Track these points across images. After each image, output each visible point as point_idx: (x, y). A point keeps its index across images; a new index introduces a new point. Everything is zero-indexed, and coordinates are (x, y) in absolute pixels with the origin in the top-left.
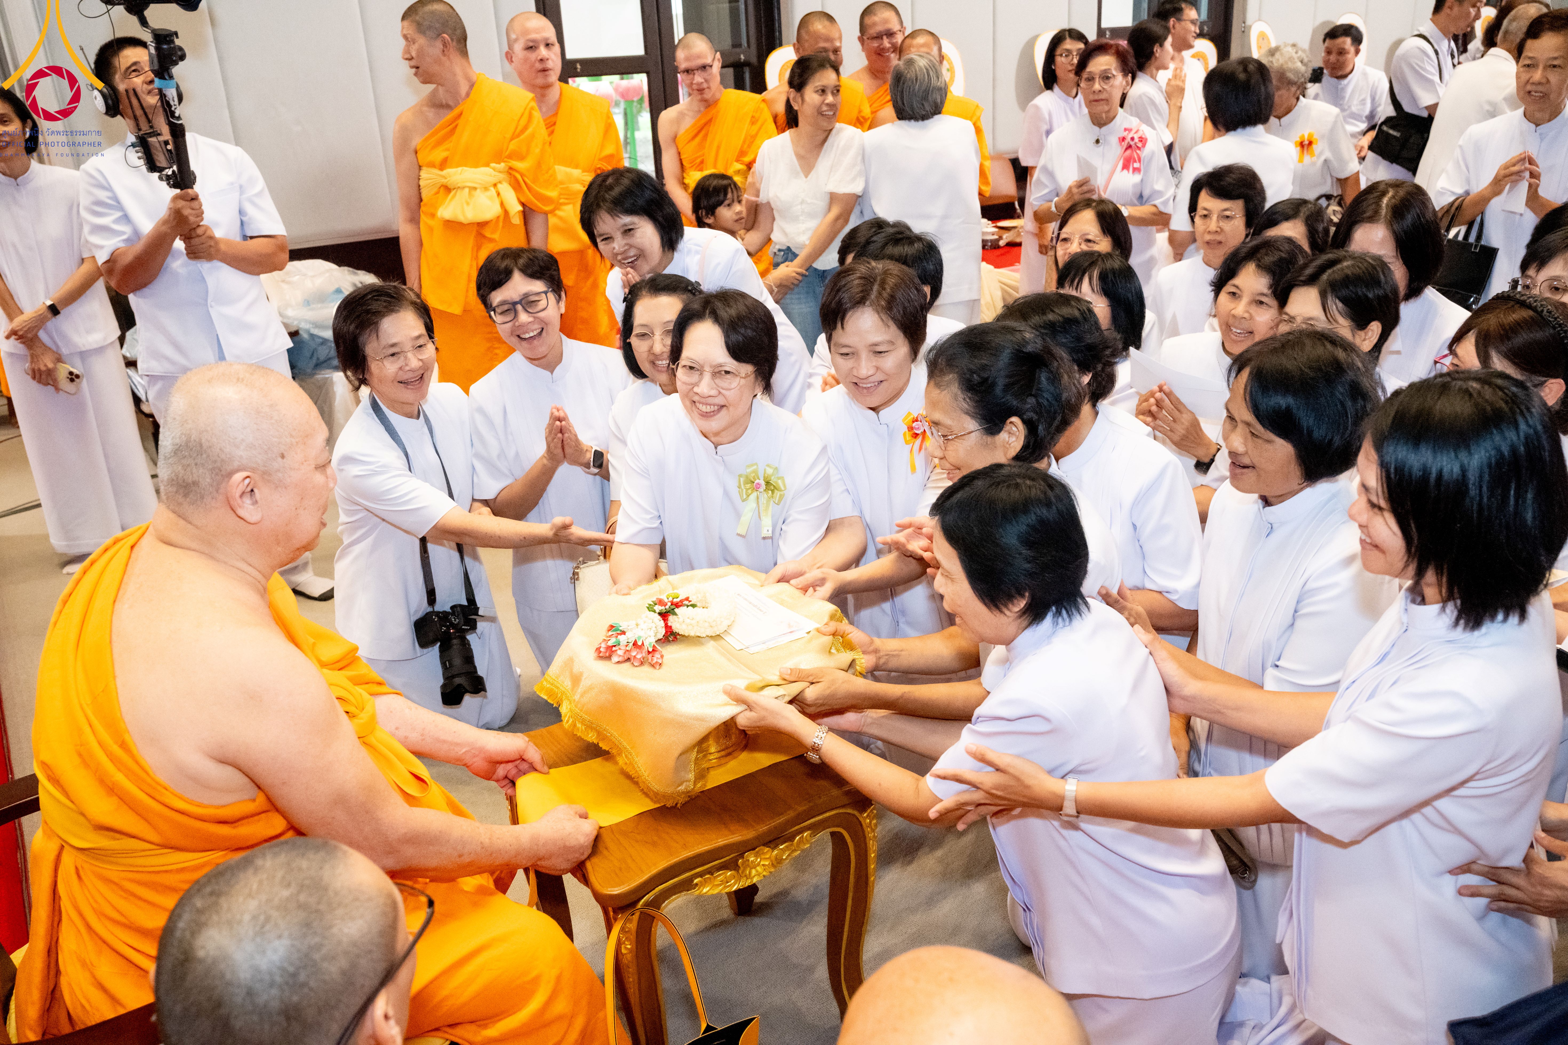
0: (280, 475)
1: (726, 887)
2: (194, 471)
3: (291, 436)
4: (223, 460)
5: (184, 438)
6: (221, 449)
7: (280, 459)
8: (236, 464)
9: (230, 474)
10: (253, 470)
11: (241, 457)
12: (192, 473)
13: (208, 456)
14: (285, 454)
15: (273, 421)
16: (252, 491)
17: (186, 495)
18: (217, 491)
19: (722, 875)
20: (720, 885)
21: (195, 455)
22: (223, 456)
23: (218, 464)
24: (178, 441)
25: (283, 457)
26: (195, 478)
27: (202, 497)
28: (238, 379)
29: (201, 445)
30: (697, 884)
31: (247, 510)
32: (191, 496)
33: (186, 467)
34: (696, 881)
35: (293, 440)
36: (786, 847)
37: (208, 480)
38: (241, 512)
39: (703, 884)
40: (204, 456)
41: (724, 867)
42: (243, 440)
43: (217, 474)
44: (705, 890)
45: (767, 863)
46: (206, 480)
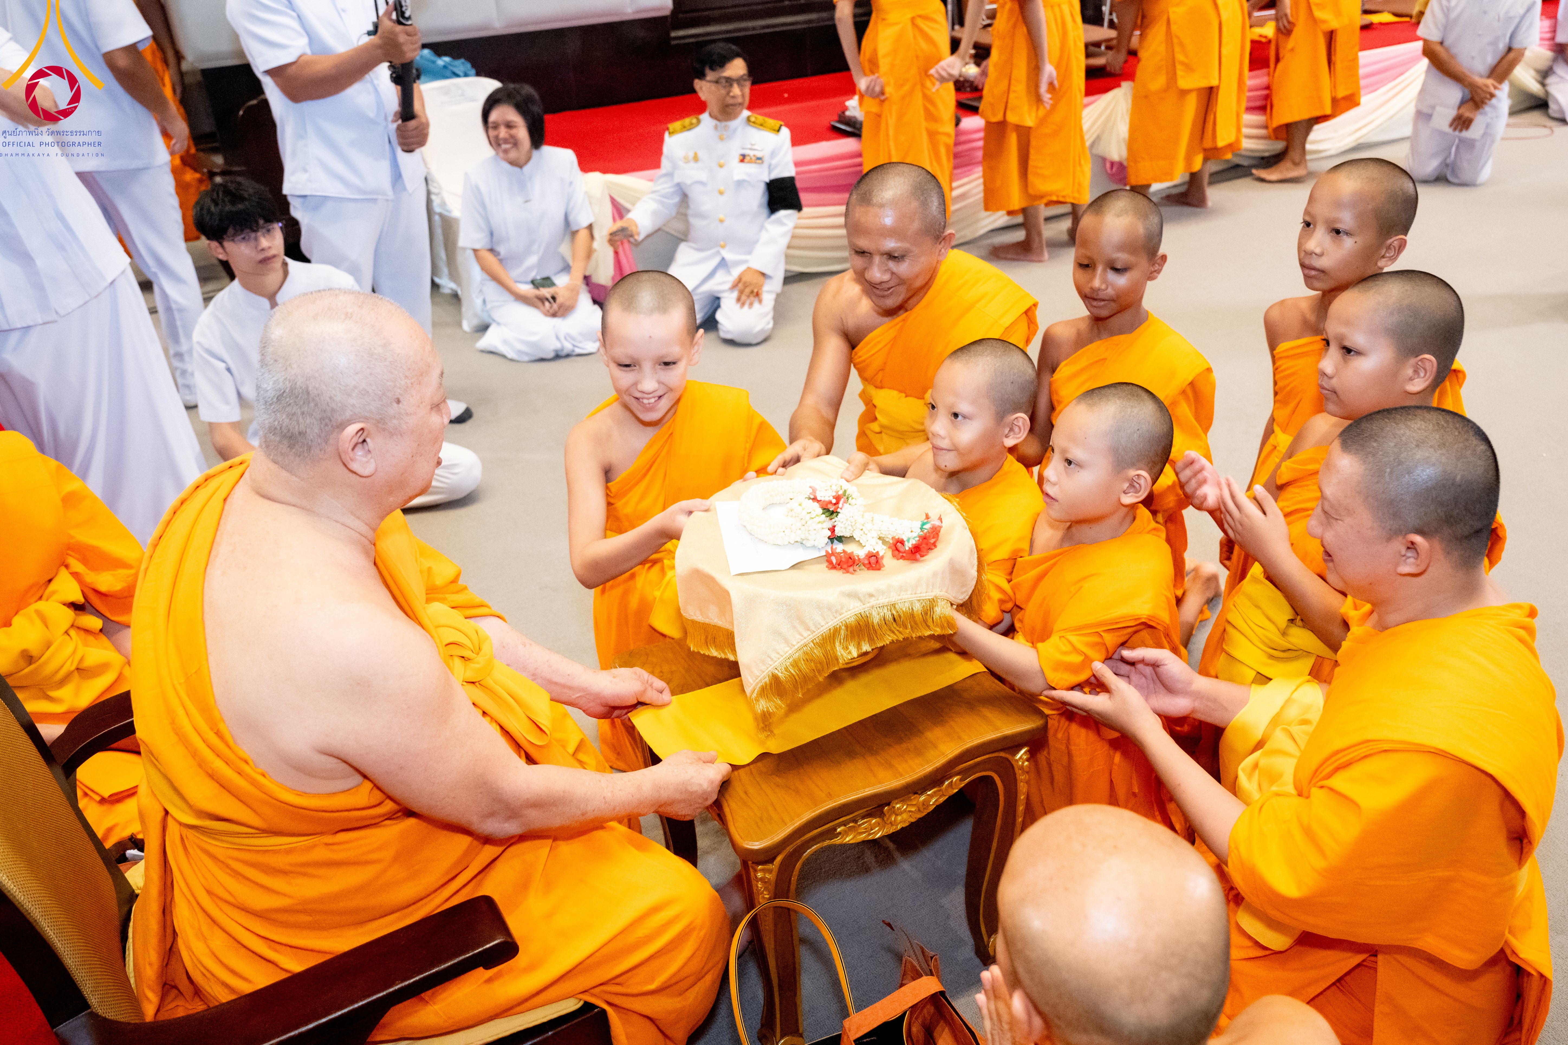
0: (395, 422)
1: (870, 834)
2: (301, 420)
3: (406, 377)
4: (333, 410)
5: (288, 385)
6: (331, 398)
7: (395, 405)
8: (348, 414)
9: (342, 426)
10: (366, 419)
11: (353, 406)
12: (298, 423)
13: (316, 405)
14: (401, 399)
15: (387, 363)
16: (364, 441)
17: (291, 447)
18: (326, 443)
19: (864, 824)
20: (864, 833)
21: (301, 403)
22: (333, 405)
23: (329, 414)
24: (281, 385)
25: (398, 401)
26: (302, 427)
27: (309, 448)
28: (347, 314)
29: (308, 393)
30: (840, 833)
31: (363, 463)
32: (297, 447)
33: (291, 416)
34: (839, 830)
35: (409, 382)
36: (934, 792)
37: (316, 431)
38: (354, 466)
39: (846, 833)
40: (312, 404)
41: (869, 815)
42: (355, 387)
43: (326, 425)
44: (847, 839)
45: (913, 809)
46: (313, 431)
